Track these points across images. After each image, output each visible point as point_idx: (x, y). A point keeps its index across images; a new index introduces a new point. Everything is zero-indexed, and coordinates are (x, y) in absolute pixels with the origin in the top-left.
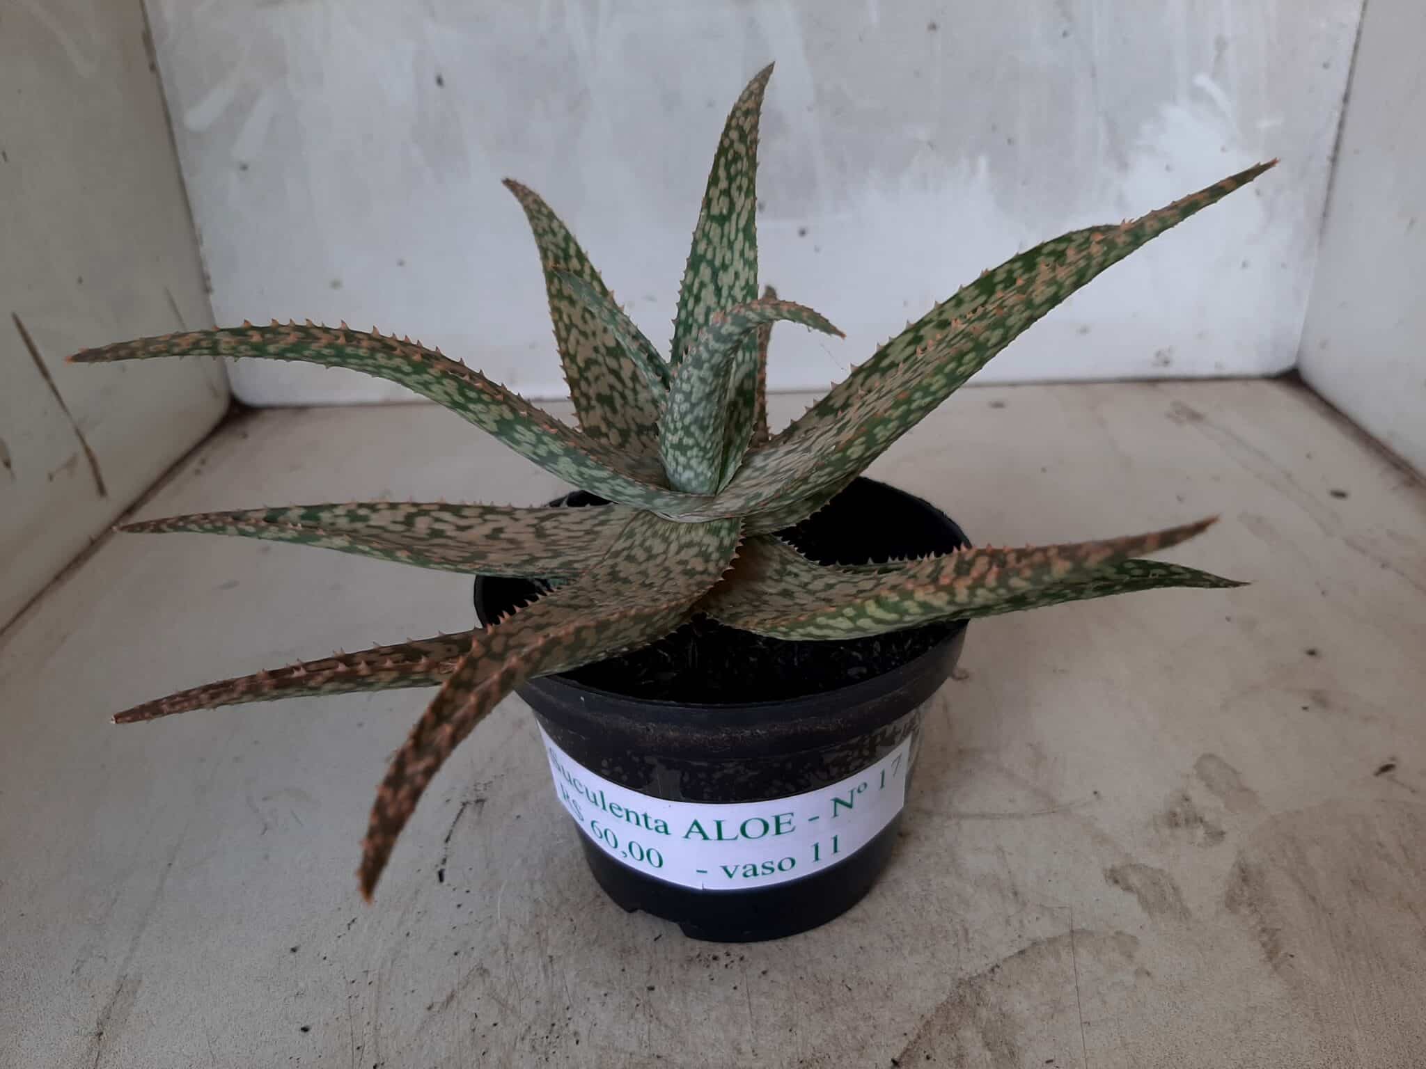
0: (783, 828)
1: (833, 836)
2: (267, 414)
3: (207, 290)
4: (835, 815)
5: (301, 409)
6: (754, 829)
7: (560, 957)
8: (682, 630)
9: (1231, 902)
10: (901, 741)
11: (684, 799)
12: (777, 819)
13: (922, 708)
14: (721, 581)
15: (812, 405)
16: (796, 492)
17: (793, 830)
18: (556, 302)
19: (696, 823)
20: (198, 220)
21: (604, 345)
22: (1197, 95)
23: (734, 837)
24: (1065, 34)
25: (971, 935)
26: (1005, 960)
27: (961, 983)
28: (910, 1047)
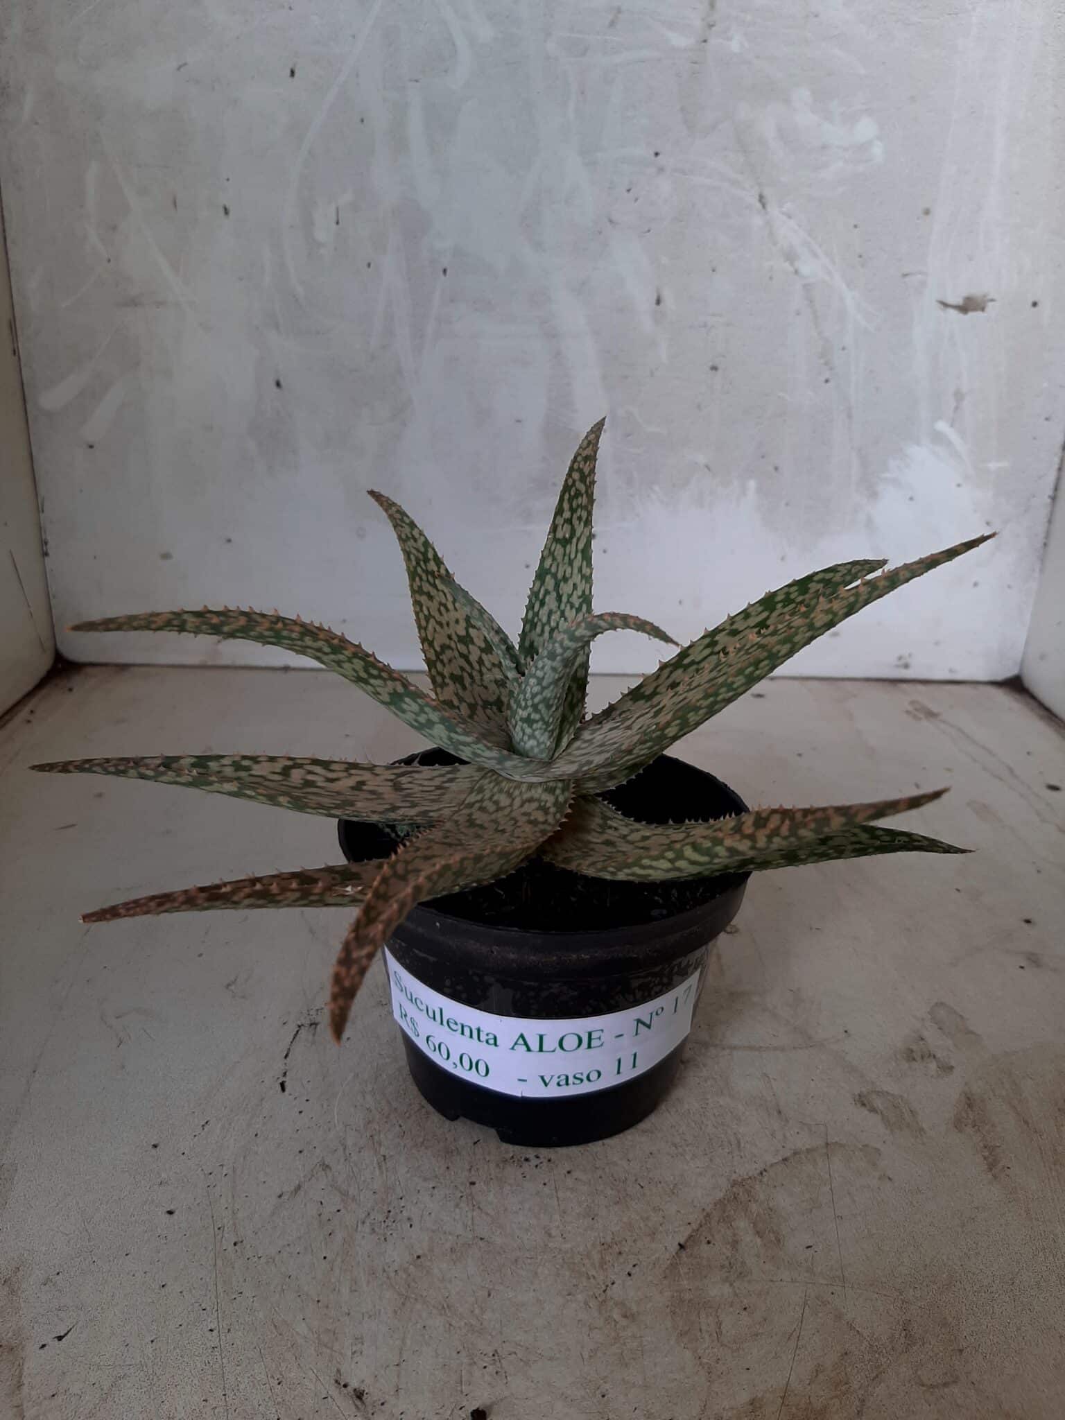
0: (594, 1043)
1: (633, 1053)
2: (89, 670)
3: (46, 554)
4: (637, 1034)
5: (123, 667)
6: (570, 1042)
7: (391, 1156)
8: (519, 871)
9: (958, 1124)
10: (692, 973)
11: (514, 1014)
12: (590, 1034)
13: (710, 944)
14: (559, 831)
15: (626, 692)
16: (622, 761)
17: (602, 1045)
18: (417, 596)
19: (522, 1036)
20: (42, 491)
21: (456, 633)
22: (938, 438)
23: (552, 1049)
24: (827, 381)
25: (742, 1145)
26: (772, 1165)
27: (734, 1184)
28: (694, 1234)
